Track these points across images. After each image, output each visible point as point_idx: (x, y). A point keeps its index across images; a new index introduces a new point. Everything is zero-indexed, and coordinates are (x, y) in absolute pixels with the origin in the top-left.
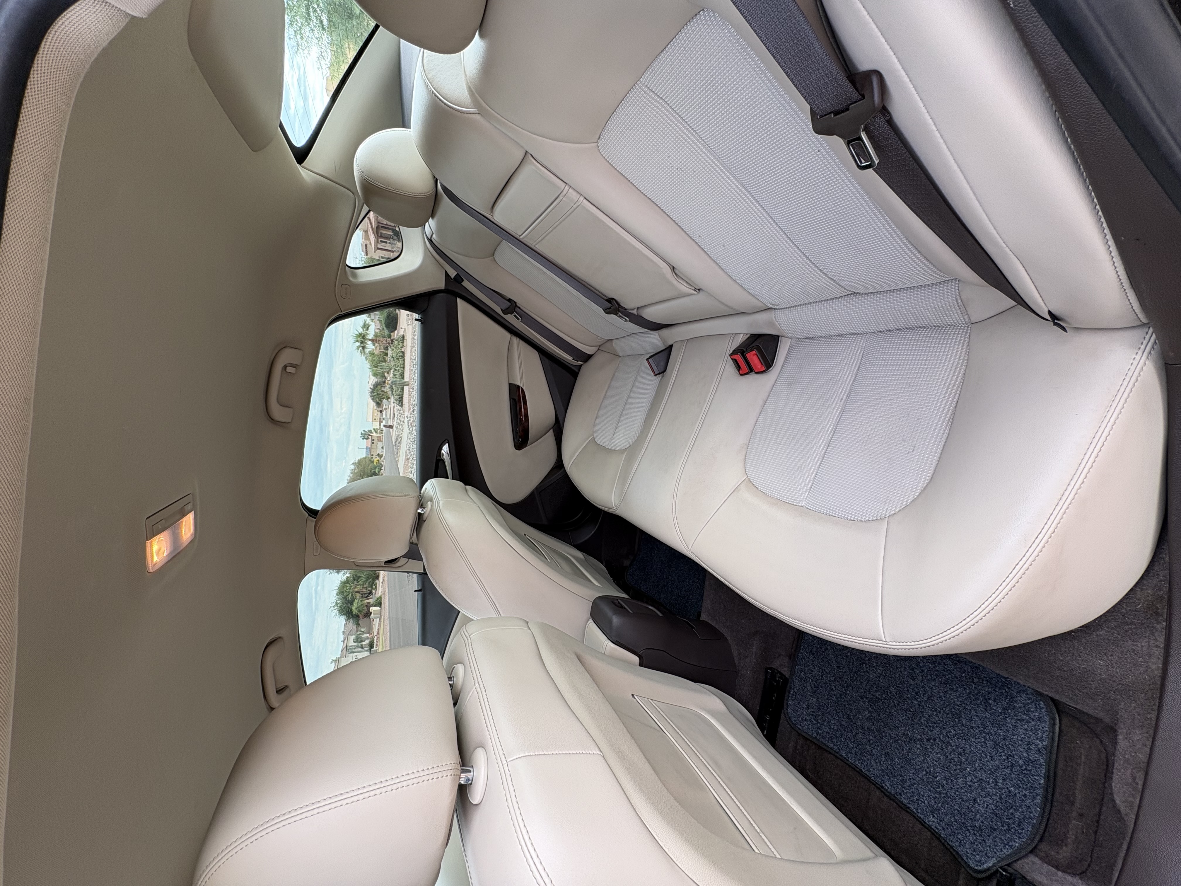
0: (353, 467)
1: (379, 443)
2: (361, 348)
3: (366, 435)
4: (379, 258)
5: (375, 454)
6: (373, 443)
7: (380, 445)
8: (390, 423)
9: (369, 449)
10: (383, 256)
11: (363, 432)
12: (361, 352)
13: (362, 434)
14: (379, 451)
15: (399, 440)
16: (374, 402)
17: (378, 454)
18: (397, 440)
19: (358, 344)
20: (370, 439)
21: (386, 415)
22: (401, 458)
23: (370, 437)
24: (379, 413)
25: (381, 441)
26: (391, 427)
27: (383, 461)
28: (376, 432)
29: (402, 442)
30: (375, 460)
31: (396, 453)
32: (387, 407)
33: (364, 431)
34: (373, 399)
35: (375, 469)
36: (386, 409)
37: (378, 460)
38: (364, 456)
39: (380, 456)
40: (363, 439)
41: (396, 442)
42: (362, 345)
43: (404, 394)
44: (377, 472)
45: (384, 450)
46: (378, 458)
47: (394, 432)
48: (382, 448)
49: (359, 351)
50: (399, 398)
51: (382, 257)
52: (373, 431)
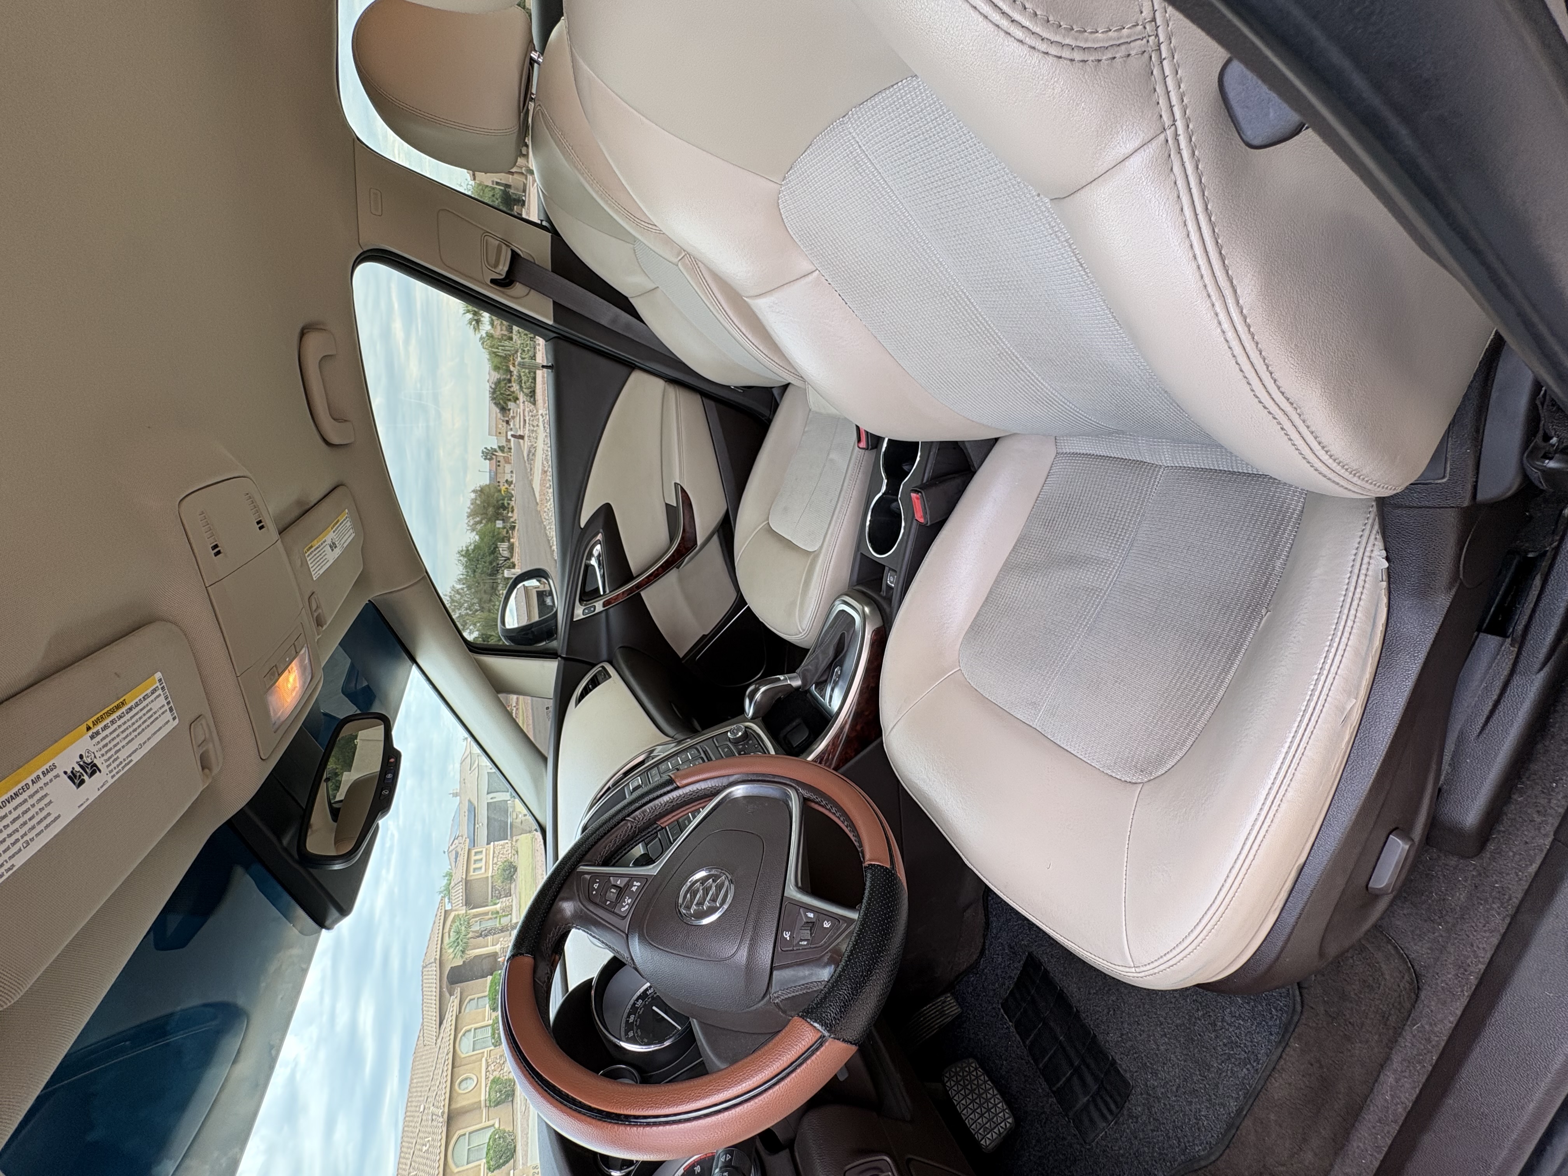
0: (473, 495)
1: (506, 465)
2: (474, 323)
3: (489, 455)
4: (493, 184)
5: (502, 481)
6: (499, 466)
7: (508, 468)
8: (520, 433)
9: (494, 476)
10: (499, 181)
11: (485, 450)
12: (474, 328)
13: (483, 452)
14: (508, 477)
15: (532, 452)
16: (497, 407)
17: (507, 481)
18: (529, 452)
19: (470, 316)
20: (495, 460)
21: (514, 425)
22: (536, 474)
23: (494, 457)
24: (504, 424)
25: (510, 463)
26: (521, 437)
27: (513, 490)
28: (503, 451)
29: (537, 453)
30: (503, 488)
31: (529, 470)
32: (515, 415)
33: (486, 448)
34: (495, 403)
35: (503, 500)
36: (513, 417)
37: (507, 488)
38: (488, 482)
39: (509, 483)
40: (485, 459)
41: (528, 455)
42: (476, 318)
43: (537, 385)
44: (506, 504)
45: (514, 475)
46: (506, 486)
47: (525, 444)
48: (512, 472)
49: (472, 326)
50: (531, 392)
51: (497, 183)
52: (498, 449)
